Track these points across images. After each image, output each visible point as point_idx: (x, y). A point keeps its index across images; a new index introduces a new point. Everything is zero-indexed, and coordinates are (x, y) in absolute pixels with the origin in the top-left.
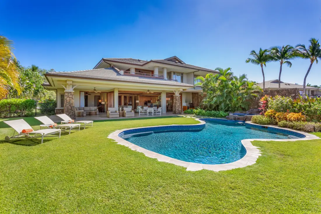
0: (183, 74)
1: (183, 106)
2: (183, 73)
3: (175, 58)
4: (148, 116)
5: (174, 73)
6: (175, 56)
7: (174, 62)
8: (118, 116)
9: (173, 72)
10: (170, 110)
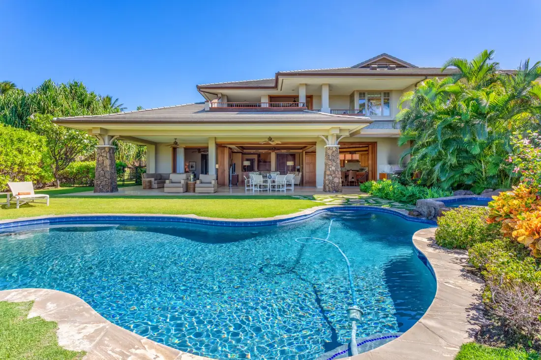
0: (388, 94)
1: (380, 174)
2: (391, 91)
3: (384, 59)
4: (271, 193)
5: (360, 94)
6: (385, 54)
7: (387, 67)
8: (181, 190)
9: (357, 91)
10: (353, 182)
